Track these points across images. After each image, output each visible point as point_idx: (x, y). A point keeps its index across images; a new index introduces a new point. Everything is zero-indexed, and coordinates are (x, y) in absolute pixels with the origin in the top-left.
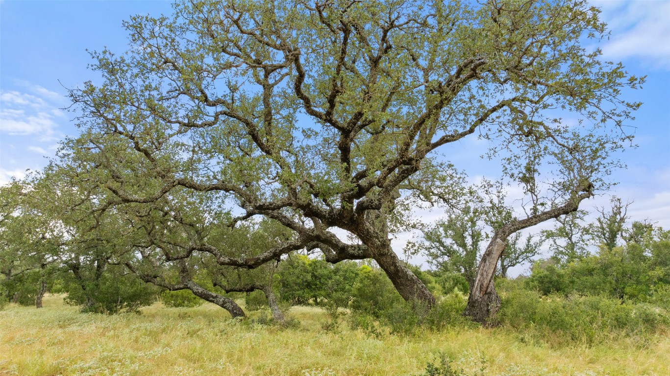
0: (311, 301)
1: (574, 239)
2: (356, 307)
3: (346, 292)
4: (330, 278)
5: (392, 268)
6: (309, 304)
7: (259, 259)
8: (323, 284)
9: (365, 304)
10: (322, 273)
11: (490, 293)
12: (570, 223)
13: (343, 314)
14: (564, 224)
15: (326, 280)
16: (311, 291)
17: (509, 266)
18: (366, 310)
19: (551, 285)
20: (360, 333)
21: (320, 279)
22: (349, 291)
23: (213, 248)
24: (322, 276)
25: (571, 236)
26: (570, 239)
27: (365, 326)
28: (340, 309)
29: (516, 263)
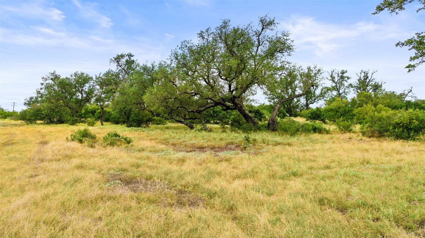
0: (212, 122)
1: (341, 92)
2: (232, 125)
3: (227, 118)
4: (221, 112)
5: (244, 113)
6: (211, 123)
7: (201, 110)
8: (218, 115)
9: (235, 124)
10: (217, 110)
11: (274, 121)
12: (340, 83)
13: (227, 127)
14: (336, 84)
15: (219, 113)
16: (213, 118)
17: (310, 104)
18: (236, 126)
19: (316, 116)
20: (233, 133)
21: (216, 113)
22: (229, 118)
23: (186, 107)
24: (217, 111)
25: (339, 90)
26: (339, 91)
27: (235, 131)
28: (226, 126)
29: (314, 102)
